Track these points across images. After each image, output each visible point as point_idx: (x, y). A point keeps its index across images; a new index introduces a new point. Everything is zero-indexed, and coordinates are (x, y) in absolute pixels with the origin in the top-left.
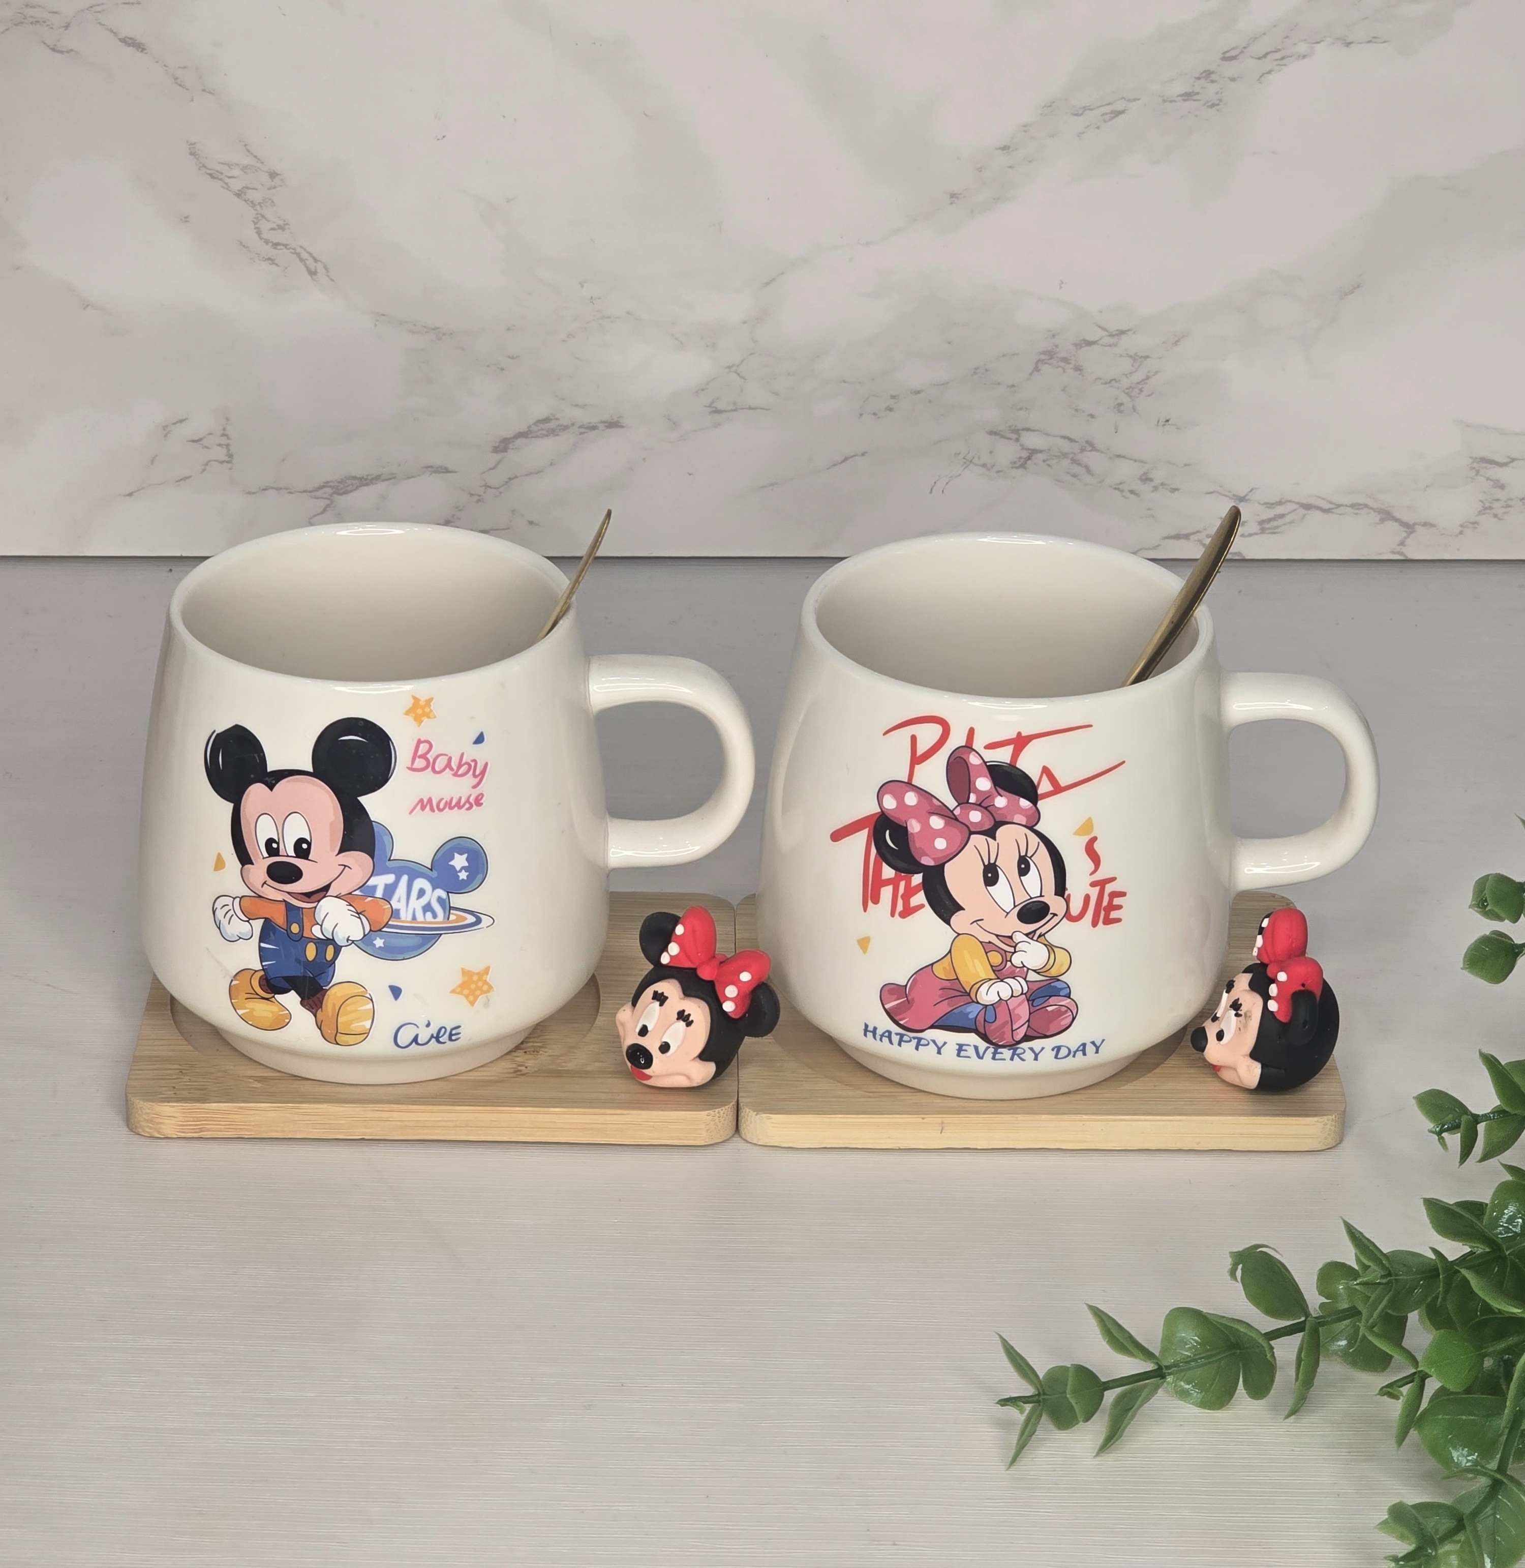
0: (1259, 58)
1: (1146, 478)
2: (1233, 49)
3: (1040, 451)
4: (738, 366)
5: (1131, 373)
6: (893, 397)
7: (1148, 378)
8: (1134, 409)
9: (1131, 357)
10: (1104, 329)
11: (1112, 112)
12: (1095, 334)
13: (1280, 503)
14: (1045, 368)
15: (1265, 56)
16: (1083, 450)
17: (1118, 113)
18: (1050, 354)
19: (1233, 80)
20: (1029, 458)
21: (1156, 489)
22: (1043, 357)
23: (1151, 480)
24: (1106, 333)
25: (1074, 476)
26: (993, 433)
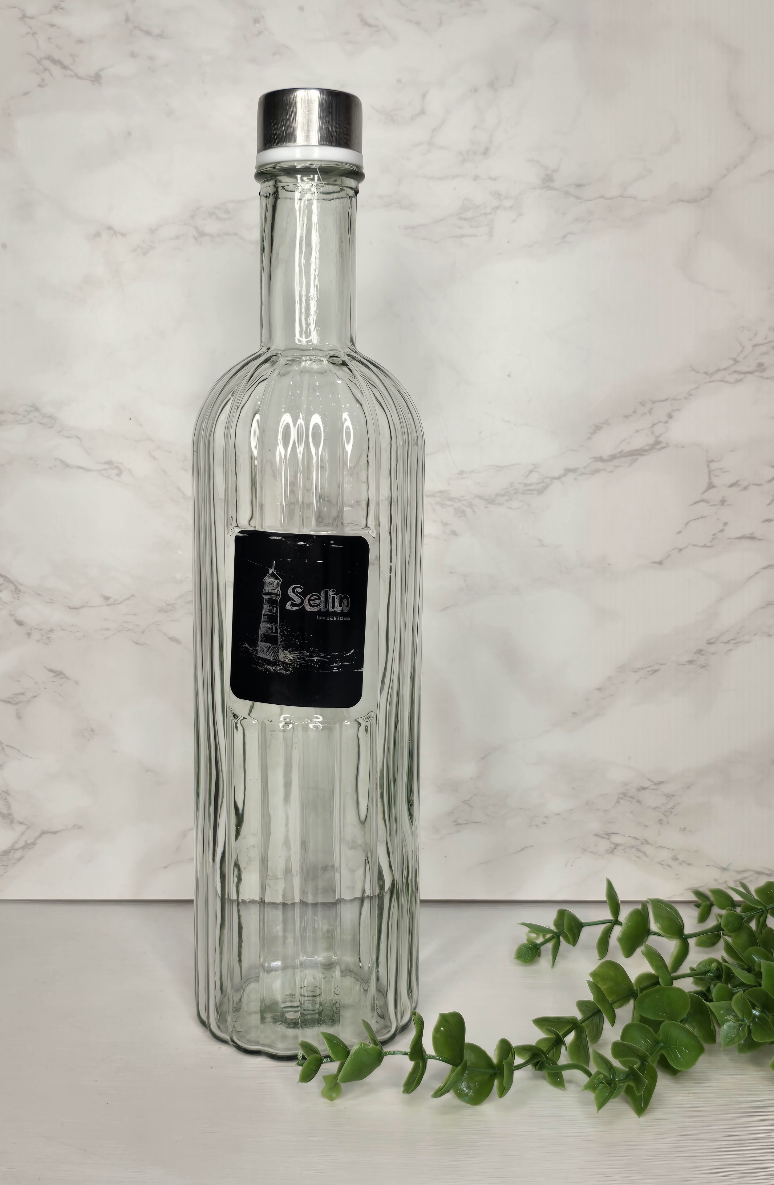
0: (725, 643)
1: (675, 859)
2: (713, 638)
3: (620, 845)
4: (469, 800)
5: (666, 804)
6: (546, 817)
7: (674, 806)
8: (668, 823)
9: (665, 795)
10: (652, 781)
11: (653, 670)
12: (647, 784)
13: (745, 871)
14: (622, 802)
15: (728, 642)
16: (642, 844)
17: (655, 671)
18: (624, 794)
19: (713, 654)
20: (615, 848)
21: (680, 864)
22: (621, 796)
23: (677, 859)
24: (653, 783)
25: (638, 857)
26: (597, 835)
